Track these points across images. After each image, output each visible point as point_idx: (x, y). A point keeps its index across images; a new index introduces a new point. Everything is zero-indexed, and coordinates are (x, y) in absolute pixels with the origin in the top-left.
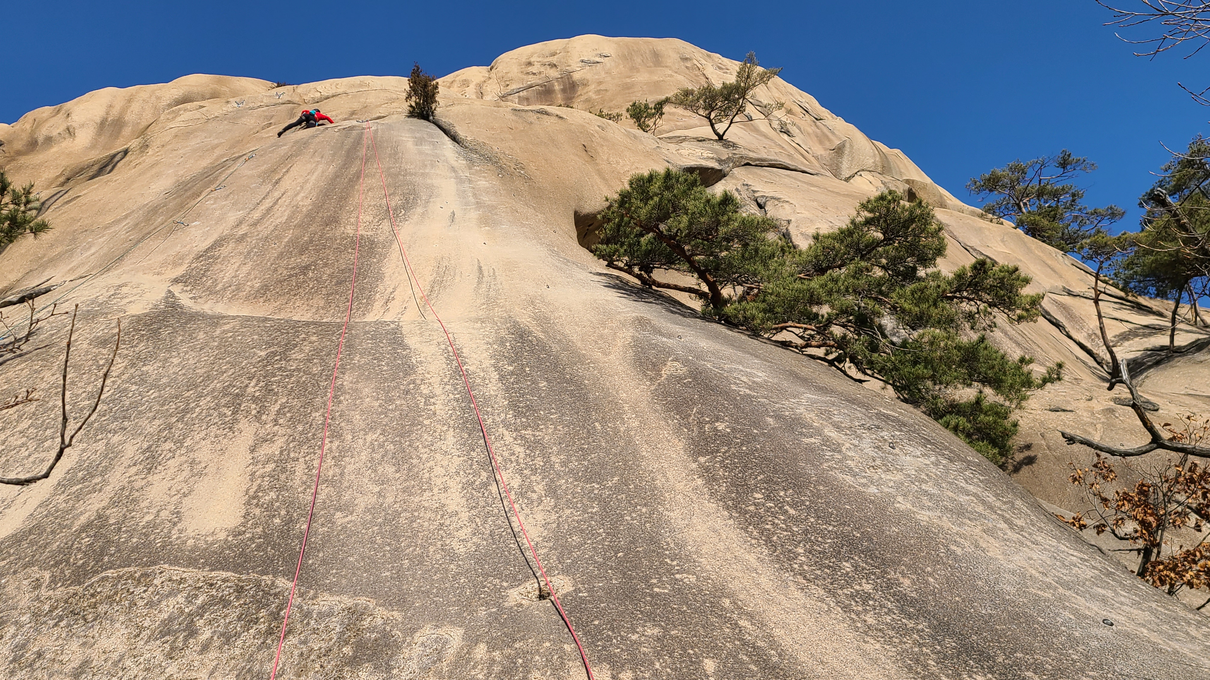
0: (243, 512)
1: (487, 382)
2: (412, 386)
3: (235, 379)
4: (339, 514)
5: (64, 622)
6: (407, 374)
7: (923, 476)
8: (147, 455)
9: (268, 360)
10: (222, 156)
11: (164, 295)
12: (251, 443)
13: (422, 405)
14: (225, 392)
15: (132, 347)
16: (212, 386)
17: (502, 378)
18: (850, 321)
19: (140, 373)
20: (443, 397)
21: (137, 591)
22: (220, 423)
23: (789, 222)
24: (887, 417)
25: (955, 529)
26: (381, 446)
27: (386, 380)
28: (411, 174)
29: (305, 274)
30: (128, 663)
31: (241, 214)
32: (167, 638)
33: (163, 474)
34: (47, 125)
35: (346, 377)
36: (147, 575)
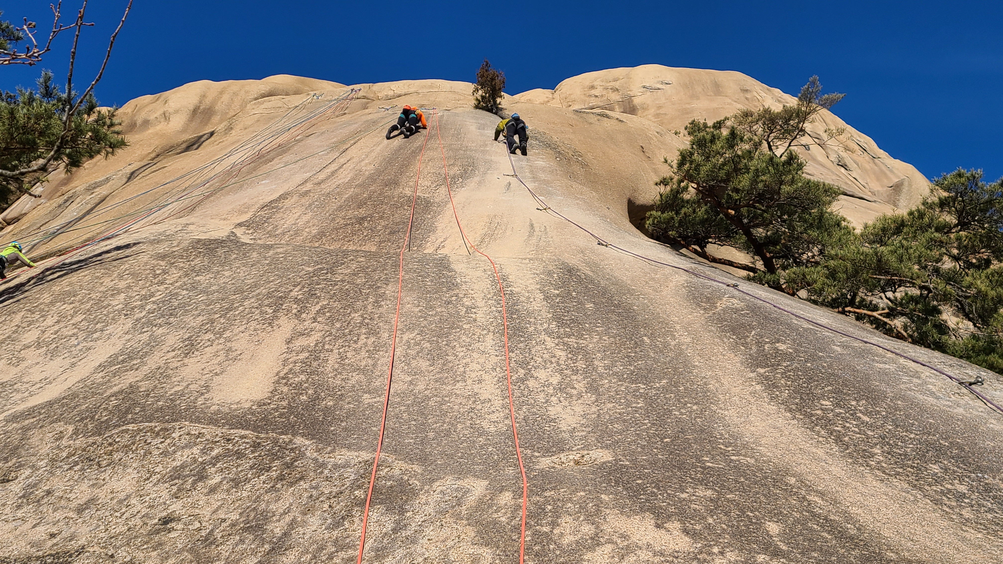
0: (271, 389)
1: (532, 300)
2: (454, 298)
3: (280, 286)
4: (366, 396)
5: (79, 466)
6: (450, 289)
8: (186, 343)
9: (315, 273)
11: (226, 234)
12: (288, 335)
13: (462, 313)
14: (269, 295)
15: (189, 261)
16: (258, 291)
17: (547, 298)
19: (192, 282)
20: (485, 309)
21: (154, 442)
22: (261, 319)
26: (417, 344)
27: (428, 292)
28: (472, 151)
29: (360, 224)
30: (133, 501)
31: (307, 175)
32: (176, 481)
33: (199, 358)
34: (146, 109)
35: (389, 287)
36: (166, 430)
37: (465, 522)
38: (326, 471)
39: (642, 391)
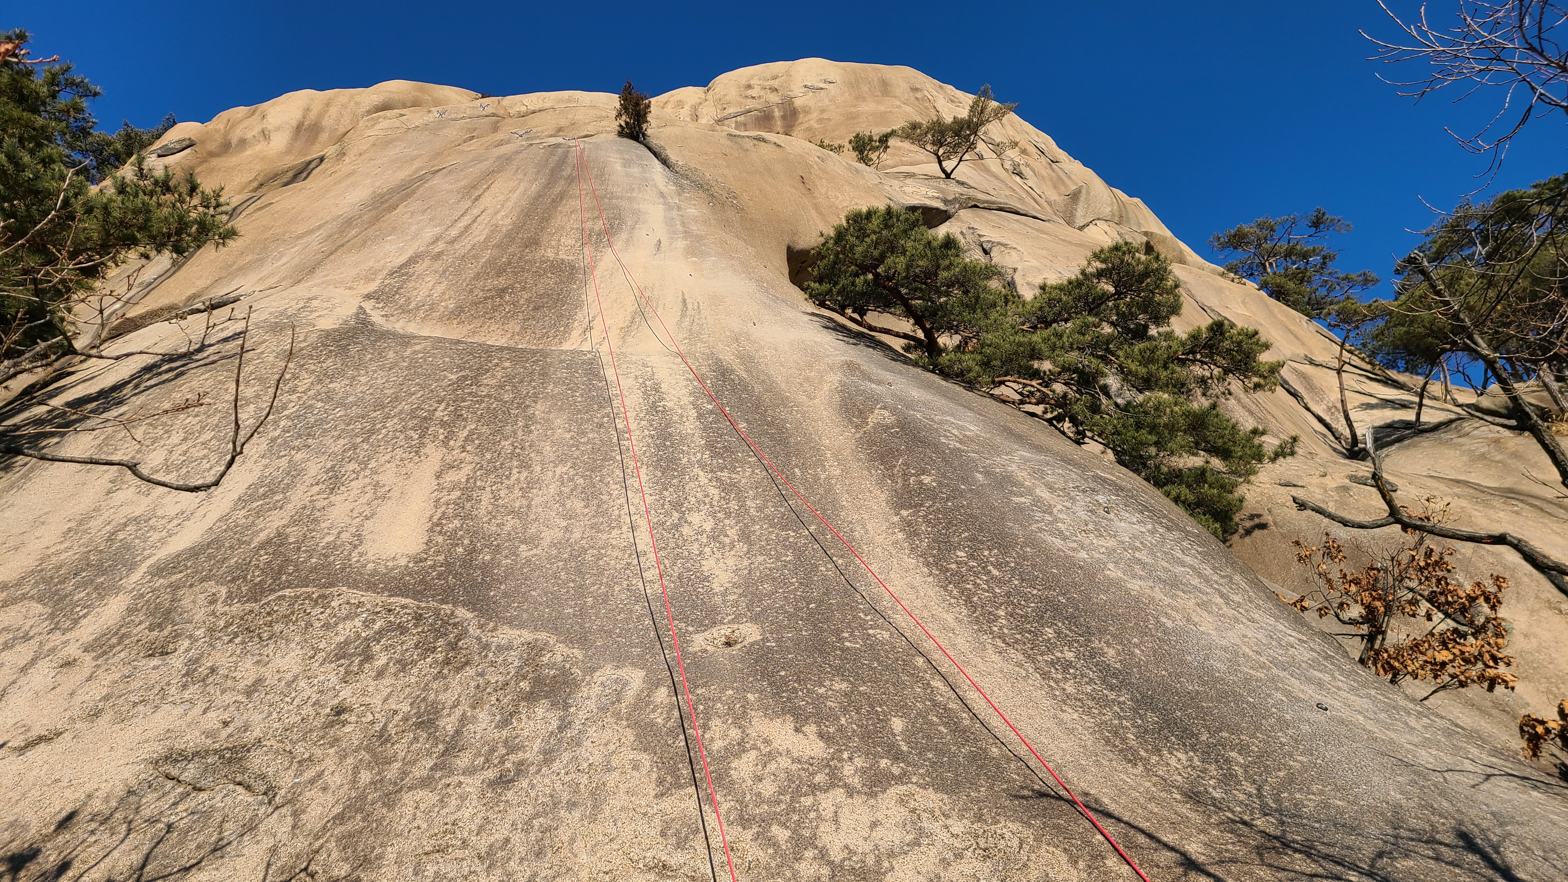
0: (425, 540)
1: (684, 419)
2: (606, 419)
3: (423, 402)
4: (523, 547)
5: (240, 639)
6: (601, 407)
7: (1138, 544)
8: (330, 474)
9: (459, 384)
10: (421, 169)
11: (354, 311)
12: (437, 468)
13: (615, 440)
14: (412, 414)
15: (320, 362)
16: (400, 407)
17: (700, 416)
18: (1072, 379)
19: (327, 390)
20: (638, 433)
21: (314, 612)
22: (406, 446)
23: (1015, 270)
24: (1104, 480)
25: (1167, 600)
26: (571, 480)
27: (579, 412)
28: (618, 198)
29: (501, 297)
30: (302, 684)
31: (437, 230)
32: (342, 661)
33: (346, 495)
34: (242, 126)
35: (539, 406)
36: (323, 597)
37: (625, 723)
38: (491, 655)
39: (791, 540)
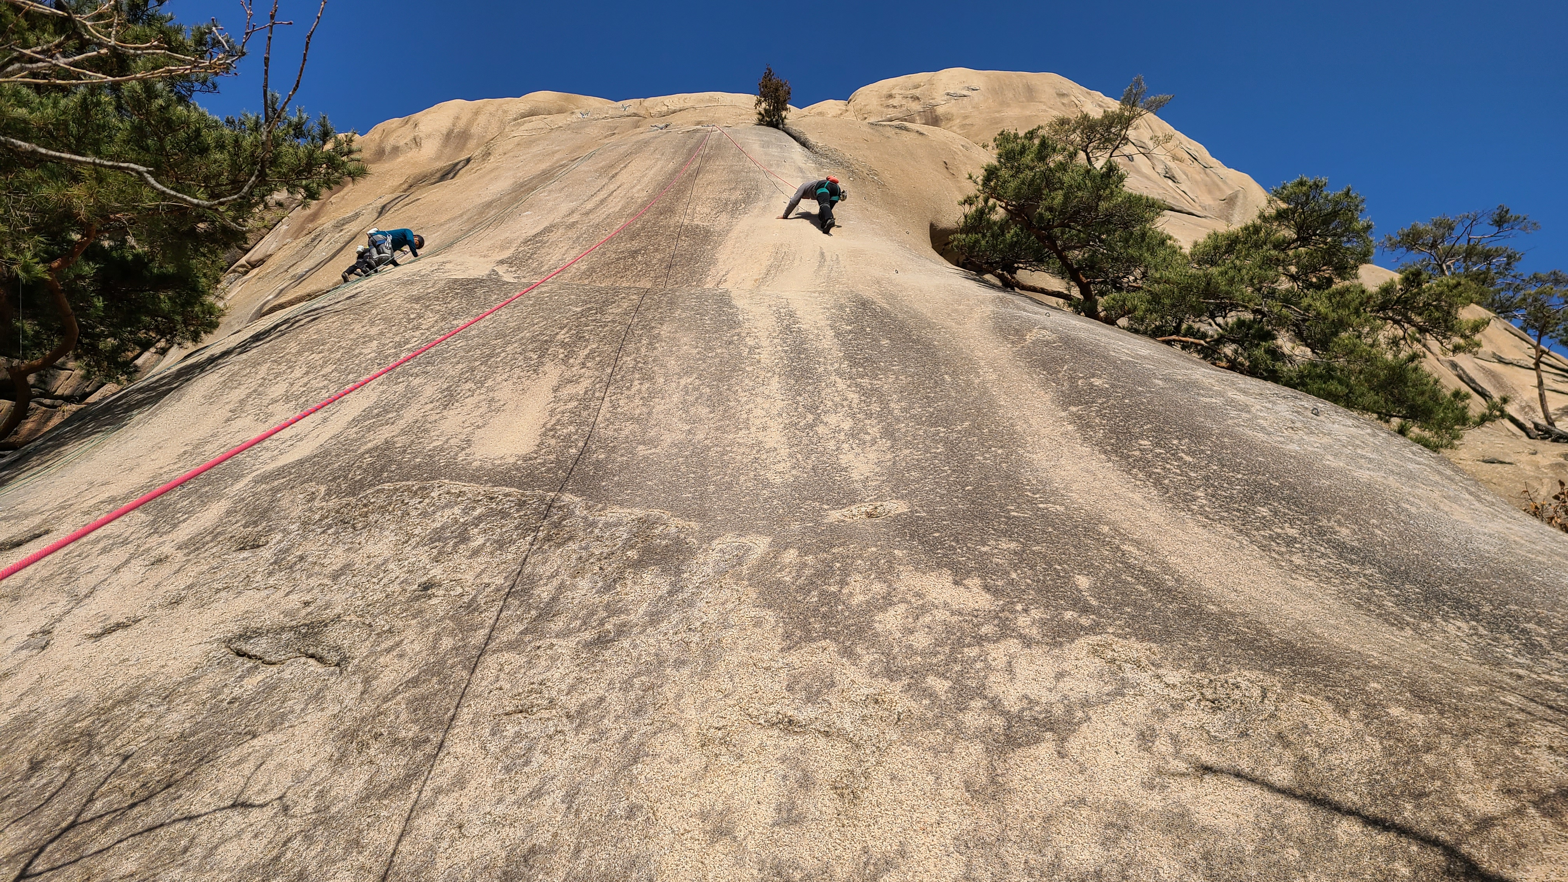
0: (537, 442)
1: (821, 337)
2: (735, 338)
3: (545, 329)
4: (641, 447)
5: (332, 530)
6: (731, 327)
8: (446, 393)
9: (583, 314)
10: (562, 160)
11: (486, 270)
12: (555, 383)
13: (745, 354)
14: (533, 339)
15: (445, 303)
16: (521, 335)
17: (838, 335)
20: (770, 348)
21: (412, 502)
22: (525, 365)
26: (696, 389)
27: (707, 332)
28: (755, 172)
29: (634, 258)
31: (573, 204)
32: (436, 544)
33: (459, 409)
34: (395, 134)
35: (664, 327)
36: (425, 488)
37: (746, 583)
38: (597, 531)
39: (942, 435)
